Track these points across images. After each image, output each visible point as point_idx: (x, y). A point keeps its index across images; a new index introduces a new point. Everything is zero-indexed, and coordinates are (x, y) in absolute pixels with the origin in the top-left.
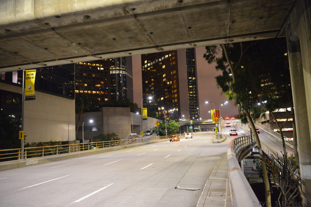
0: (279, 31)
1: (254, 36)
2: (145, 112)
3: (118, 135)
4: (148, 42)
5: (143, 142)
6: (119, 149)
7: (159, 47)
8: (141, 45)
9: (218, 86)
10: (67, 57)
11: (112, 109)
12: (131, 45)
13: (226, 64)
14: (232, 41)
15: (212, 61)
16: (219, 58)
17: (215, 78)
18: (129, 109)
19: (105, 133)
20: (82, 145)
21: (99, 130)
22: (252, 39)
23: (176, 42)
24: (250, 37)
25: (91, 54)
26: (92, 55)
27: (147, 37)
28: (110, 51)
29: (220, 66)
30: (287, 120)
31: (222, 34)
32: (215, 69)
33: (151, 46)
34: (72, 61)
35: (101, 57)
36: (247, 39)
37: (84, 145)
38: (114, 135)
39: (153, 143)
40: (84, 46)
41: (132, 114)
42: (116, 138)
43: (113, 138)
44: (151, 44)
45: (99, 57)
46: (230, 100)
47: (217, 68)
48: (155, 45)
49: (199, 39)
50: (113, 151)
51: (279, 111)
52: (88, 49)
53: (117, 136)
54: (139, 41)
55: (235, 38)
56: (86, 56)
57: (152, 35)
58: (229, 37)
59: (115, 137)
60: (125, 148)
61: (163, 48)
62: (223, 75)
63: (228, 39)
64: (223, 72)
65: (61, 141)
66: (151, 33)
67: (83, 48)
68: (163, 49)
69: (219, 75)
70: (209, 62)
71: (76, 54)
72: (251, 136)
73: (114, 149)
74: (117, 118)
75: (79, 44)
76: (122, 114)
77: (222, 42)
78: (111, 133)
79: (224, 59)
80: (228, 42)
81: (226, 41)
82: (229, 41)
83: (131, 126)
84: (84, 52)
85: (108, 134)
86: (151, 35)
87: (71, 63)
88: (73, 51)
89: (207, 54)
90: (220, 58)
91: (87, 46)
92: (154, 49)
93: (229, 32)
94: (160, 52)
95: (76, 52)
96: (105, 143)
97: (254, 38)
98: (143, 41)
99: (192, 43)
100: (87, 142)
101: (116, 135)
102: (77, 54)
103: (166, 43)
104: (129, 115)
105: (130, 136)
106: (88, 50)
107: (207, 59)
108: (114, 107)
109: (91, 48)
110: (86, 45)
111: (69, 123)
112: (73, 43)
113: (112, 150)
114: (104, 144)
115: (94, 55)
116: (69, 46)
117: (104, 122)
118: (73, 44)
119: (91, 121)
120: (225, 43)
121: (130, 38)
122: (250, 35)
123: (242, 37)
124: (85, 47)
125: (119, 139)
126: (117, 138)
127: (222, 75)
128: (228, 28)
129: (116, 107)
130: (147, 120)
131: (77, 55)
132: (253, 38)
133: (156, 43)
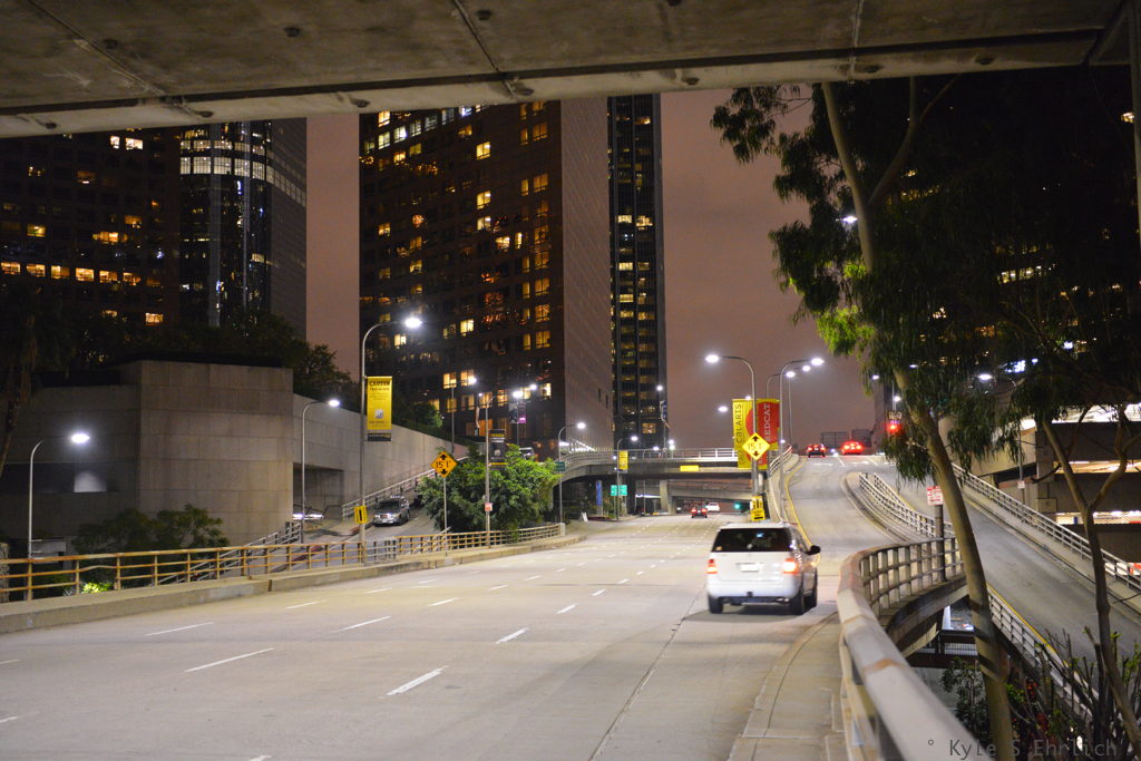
0: (1100, 35)
1: (981, 51)
2: (381, 396)
3: (219, 521)
4: (463, 52)
5: (362, 560)
6: (239, 596)
7: (512, 79)
8: (425, 65)
9: (783, 279)
10: (30, 104)
11: (191, 372)
12: (371, 64)
13: (829, 169)
14: (875, 69)
15: (757, 146)
16: (796, 135)
17: (772, 235)
18: (285, 376)
19: (150, 504)
20: (22, 568)
21: (112, 486)
22: (972, 65)
23: (601, 60)
24: (962, 58)
25: (162, 93)
26: (163, 99)
27: (461, 28)
28: (261, 84)
29: (800, 175)
30: (1123, 467)
31: (829, 33)
32: (775, 194)
33: (474, 71)
34: (52, 125)
35: (209, 114)
36: (946, 65)
37: (37, 567)
38: (198, 517)
39: (418, 566)
40: (133, 55)
41: (303, 405)
42: (207, 536)
43: (195, 533)
44: (472, 63)
45: (197, 113)
46: (843, 355)
47: (783, 185)
48: (491, 71)
49: (713, 53)
50: (206, 602)
51: (1084, 420)
52: (149, 68)
53: (216, 527)
54: (416, 47)
55: (888, 56)
56: (132, 103)
57: (484, 24)
58: (859, 52)
59: (201, 531)
60: (270, 590)
61: (529, 83)
62: (814, 224)
63: (853, 60)
64: (812, 210)
66: (485, 15)
67: (125, 65)
68: (529, 91)
69: (790, 224)
70: (741, 152)
71: (80, 88)
72: (941, 544)
73: (212, 595)
74: (220, 423)
75: (111, 44)
76: (250, 406)
77: (827, 70)
78: (181, 508)
79: (820, 141)
80: (854, 75)
81: (845, 69)
82: (858, 69)
83: (297, 470)
84: (125, 83)
85: (164, 515)
86: (479, 23)
87: (44, 131)
88: (69, 75)
89: (734, 110)
90: (802, 136)
91: (144, 56)
92: (485, 85)
93: (862, 30)
94: (513, 101)
95: (85, 83)
96: (162, 558)
97: (978, 61)
98: (437, 49)
99: (679, 72)
100: (53, 554)
101: (211, 521)
102: (87, 90)
103: (547, 65)
104: (285, 413)
105: (288, 524)
106: (145, 77)
107: (730, 135)
108: (202, 367)
109: (166, 67)
110: (145, 51)
112: (80, 38)
113: (202, 598)
114: (156, 564)
115: (173, 100)
116: (54, 50)
117: (145, 442)
118: (77, 41)
119: (80, 438)
120: (837, 76)
121: (372, 30)
122: (964, 46)
123: (922, 53)
124: (134, 63)
125: (224, 542)
126: (215, 533)
127: (807, 221)
128: (860, 11)
129: (213, 366)
130: (389, 440)
131: (85, 94)
132: (973, 59)
133: (502, 60)
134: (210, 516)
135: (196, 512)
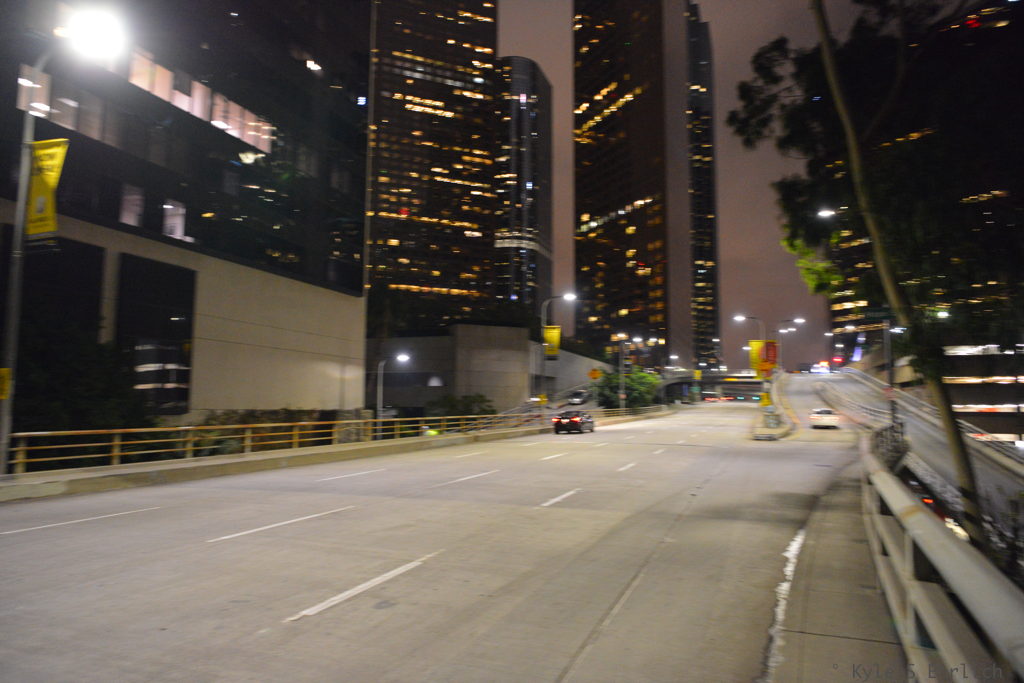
3: (489, 401)
17: (773, 184)
18: (525, 332)
19: (461, 391)
38: (481, 399)
42: (486, 407)
43: (479, 406)
47: (784, 144)
59: (482, 406)
65: (320, 407)
74: (495, 354)
76: (507, 346)
78: (474, 394)
83: (531, 377)
85: (465, 397)
104: (526, 350)
105: (527, 403)
107: (740, 131)
111: (344, 360)
114: (399, 426)
117: (459, 363)
119: (403, 358)
125: (493, 412)
126: (490, 406)
129: (491, 327)
134: (488, 398)
135: (481, 396)
